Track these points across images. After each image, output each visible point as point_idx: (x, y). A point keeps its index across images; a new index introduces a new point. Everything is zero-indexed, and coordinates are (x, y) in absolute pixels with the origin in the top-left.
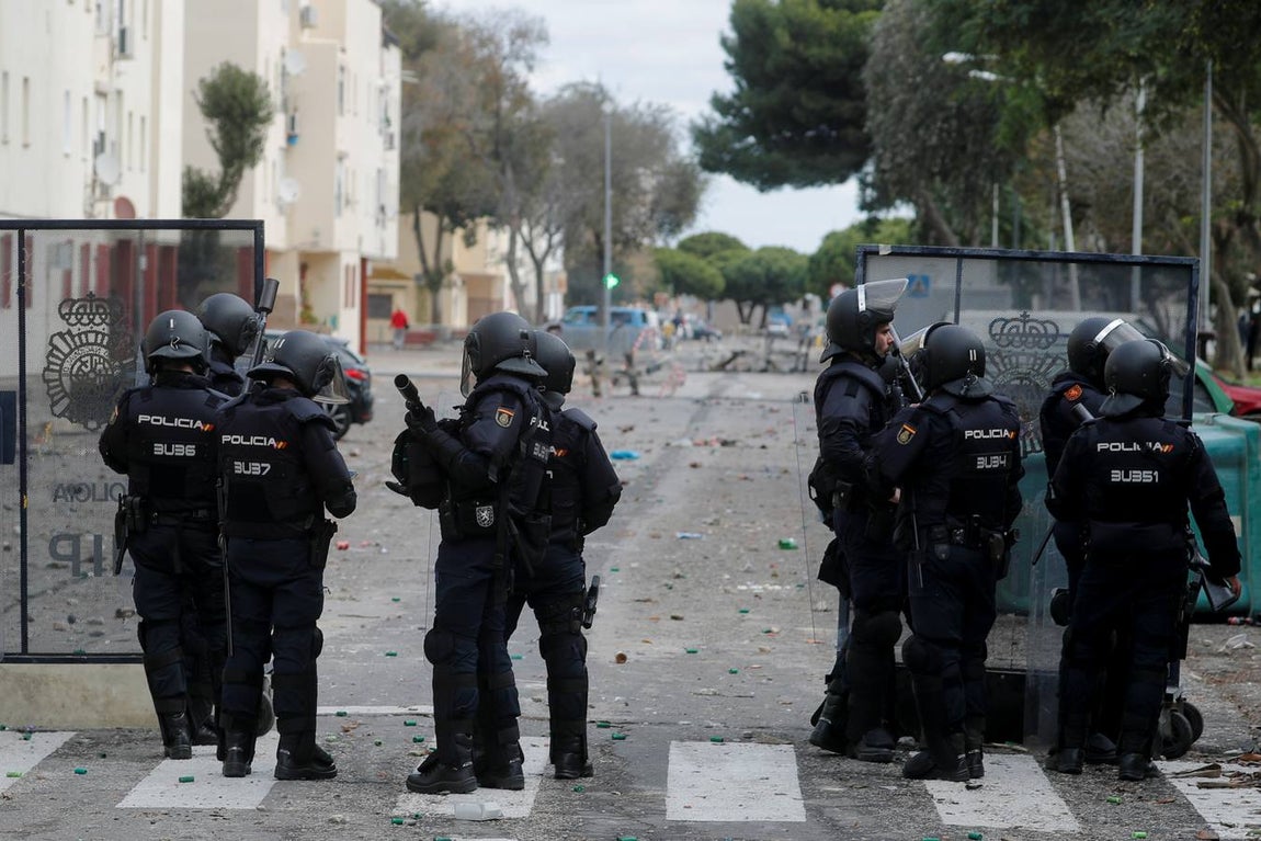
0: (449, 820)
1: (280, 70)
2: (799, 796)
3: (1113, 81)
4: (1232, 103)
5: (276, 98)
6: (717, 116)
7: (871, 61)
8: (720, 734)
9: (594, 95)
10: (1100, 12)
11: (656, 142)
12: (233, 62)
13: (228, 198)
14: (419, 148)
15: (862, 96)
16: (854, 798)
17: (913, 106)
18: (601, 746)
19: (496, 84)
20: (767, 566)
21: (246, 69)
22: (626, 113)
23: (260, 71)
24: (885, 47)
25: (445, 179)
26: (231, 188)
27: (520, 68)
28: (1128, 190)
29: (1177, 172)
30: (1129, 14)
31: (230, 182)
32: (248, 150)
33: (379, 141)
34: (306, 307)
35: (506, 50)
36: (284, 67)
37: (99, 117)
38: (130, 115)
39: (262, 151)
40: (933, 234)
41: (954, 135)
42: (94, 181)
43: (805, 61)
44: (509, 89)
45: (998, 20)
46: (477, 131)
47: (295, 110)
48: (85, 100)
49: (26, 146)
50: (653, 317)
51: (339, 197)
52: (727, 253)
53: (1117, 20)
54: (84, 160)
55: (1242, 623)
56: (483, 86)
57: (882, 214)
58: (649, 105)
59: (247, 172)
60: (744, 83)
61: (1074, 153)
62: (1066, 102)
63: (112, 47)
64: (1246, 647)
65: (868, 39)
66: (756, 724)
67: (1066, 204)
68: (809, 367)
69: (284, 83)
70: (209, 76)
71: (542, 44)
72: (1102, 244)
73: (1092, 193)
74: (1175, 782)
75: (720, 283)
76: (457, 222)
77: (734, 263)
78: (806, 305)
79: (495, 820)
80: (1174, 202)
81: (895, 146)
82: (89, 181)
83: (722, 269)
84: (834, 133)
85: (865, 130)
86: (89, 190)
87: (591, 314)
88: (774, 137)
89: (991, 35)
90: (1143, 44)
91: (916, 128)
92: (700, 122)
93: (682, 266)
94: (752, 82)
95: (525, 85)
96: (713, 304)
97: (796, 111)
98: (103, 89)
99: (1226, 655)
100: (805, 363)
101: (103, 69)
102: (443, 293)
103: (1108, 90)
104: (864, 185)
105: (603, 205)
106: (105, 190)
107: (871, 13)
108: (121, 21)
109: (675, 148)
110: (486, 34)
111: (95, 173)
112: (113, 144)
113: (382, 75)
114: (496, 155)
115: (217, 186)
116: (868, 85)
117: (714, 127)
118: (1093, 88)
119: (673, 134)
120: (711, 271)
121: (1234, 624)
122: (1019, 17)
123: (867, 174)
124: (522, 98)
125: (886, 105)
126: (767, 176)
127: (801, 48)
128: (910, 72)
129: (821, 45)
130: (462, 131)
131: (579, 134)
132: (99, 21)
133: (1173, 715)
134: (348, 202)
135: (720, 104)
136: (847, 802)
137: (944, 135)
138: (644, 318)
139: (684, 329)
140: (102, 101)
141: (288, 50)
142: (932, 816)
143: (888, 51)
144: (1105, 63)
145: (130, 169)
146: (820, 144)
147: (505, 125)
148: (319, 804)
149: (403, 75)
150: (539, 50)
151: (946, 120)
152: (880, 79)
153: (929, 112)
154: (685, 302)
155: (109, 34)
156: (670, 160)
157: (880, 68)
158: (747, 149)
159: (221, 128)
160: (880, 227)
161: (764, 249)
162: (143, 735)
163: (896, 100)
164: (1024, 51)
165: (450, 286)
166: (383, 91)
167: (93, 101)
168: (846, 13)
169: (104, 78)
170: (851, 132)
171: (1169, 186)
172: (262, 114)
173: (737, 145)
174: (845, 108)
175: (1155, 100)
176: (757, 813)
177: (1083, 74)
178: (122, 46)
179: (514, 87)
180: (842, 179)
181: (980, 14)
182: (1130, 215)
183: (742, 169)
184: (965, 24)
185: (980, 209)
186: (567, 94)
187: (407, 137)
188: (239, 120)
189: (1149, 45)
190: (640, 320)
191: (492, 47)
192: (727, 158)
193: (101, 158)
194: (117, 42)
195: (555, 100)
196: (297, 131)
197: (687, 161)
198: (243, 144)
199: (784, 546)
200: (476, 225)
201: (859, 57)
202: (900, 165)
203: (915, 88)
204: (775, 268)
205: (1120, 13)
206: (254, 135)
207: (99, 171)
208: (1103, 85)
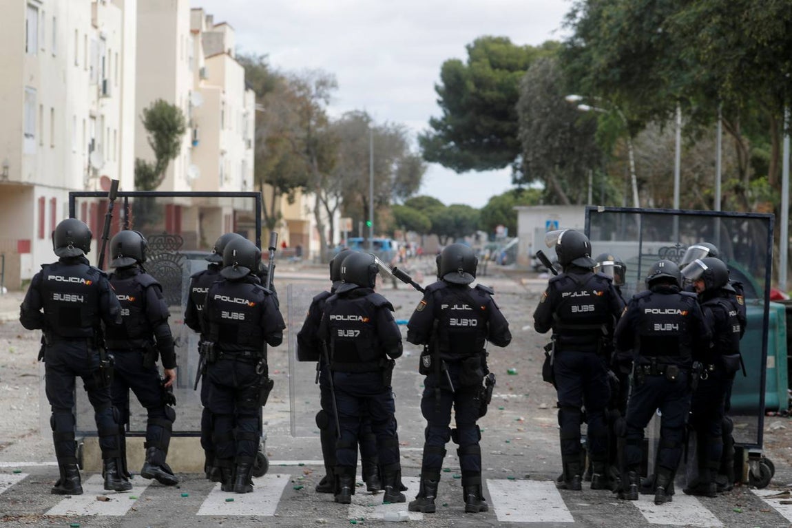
0: (380, 522)
1: (188, 103)
2: (566, 508)
3: (668, 112)
4: (732, 125)
5: (187, 120)
6: (433, 131)
7: (521, 99)
8: (512, 475)
9: (362, 117)
10: (660, 73)
11: (397, 145)
12: (164, 99)
13: (160, 176)
14: (264, 147)
15: (516, 119)
16: (597, 509)
17: (544, 126)
18: (449, 482)
19: (308, 112)
20: (504, 384)
21: (170, 103)
22: (381, 129)
23: (178, 104)
24: (529, 92)
25: (278, 166)
26: (161, 171)
27: (321, 102)
28: (670, 174)
29: (698, 163)
30: (676, 75)
31: (162, 166)
32: (171, 149)
33: (243, 144)
34: (203, 238)
35: (314, 92)
36: (190, 102)
37: (92, 131)
38: (108, 129)
39: (179, 149)
40: (555, 197)
41: (568, 141)
42: (89, 167)
43: (483, 99)
44: (315, 115)
45: (602, 77)
46: (297, 138)
47: (197, 126)
48: (84, 121)
49: (52, 147)
50: (395, 244)
51: (221, 176)
52: (433, 208)
53: (670, 78)
54: (84, 155)
55: (775, 415)
56: (300, 113)
57: (525, 187)
58: (393, 124)
59: (171, 161)
60: (448, 112)
61: (641, 152)
62: (641, 124)
63: (99, 90)
64: (781, 428)
65: (519, 87)
66: (529, 470)
67: (634, 182)
68: (488, 273)
69: (190, 111)
70: (149, 107)
71: (334, 89)
72: (651, 203)
73: (650, 175)
74: (766, 501)
75: (429, 225)
76: (284, 190)
77: (437, 213)
78: (478, 237)
79: (406, 521)
80: (697, 180)
81: (535, 147)
82: (86, 167)
83: (430, 217)
84: (499, 140)
85: (518, 138)
86: (86, 172)
87: (360, 243)
88: (465, 142)
89: (598, 86)
90: (684, 91)
91: (547, 137)
92: (423, 134)
93: (407, 215)
94: (453, 111)
95: (324, 112)
96: (425, 237)
97: (478, 128)
98: (94, 114)
99: (771, 433)
100: (485, 270)
101: (93, 103)
102: (276, 230)
103: (664, 117)
104: (515, 169)
105: (368, 180)
106: (95, 171)
107: (521, 72)
108: (103, 76)
109: (408, 148)
110: (302, 83)
111: (90, 162)
112: (99, 146)
113: (244, 106)
114: (308, 152)
115: (154, 170)
116: (520, 114)
117: (431, 136)
118: (656, 116)
119: (407, 141)
120: (424, 218)
121: (771, 416)
122: (614, 76)
123: (517, 164)
124: (322, 120)
125: (529, 124)
126: (461, 165)
127: (481, 92)
128: (544, 106)
129: (492, 90)
130: (288, 138)
131: (354, 140)
132: (91, 76)
133: (760, 465)
134: (226, 179)
135: (434, 123)
136: (593, 511)
137: (563, 141)
138: (390, 244)
139: (411, 251)
140: (93, 121)
141: (193, 93)
142: (643, 519)
143: (531, 94)
144: (663, 102)
145: (108, 159)
146: (492, 146)
147: (313, 135)
148: (307, 513)
149: (256, 107)
150: (333, 93)
151: (563, 133)
152: (526, 110)
153: (553, 129)
154: (411, 236)
155: (97, 83)
156: (405, 155)
157: (526, 103)
158: (450, 149)
159: (157, 137)
160: (523, 193)
161: (453, 206)
162: (195, 476)
163: (535, 122)
164: (617, 95)
165: (280, 226)
166: (245, 115)
167: (88, 120)
168: (506, 72)
169: (94, 108)
170: (509, 140)
171: (694, 171)
172: (179, 129)
173: (444, 147)
174: (506, 126)
175: (691, 123)
176: (547, 518)
177: (650, 108)
178: (104, 90)
179: (318, 113)
180: (503, 166)
181: (592, 74)
182: (672, 187)
183: (448, 160)
184: (584, 79)
185: (582, 183)
186: (347, 118)
187: (258, 141)
188: (167, 132)
189: (687, 91)
190: (387, 245)
191: (306, 91)
192: (439, 154)
193: (93, 154)
194: (101, 87)
195: (340, 121)
196: (198, 138)
197: (415, 155)
198: (169, 146)
199: (510, 373)
200: (294, 192)
201: (513, 98)
202: (537, 159)
203: (546, 115)
204: (460, 216)
205: (671, 73)
206: (175, 140)
207: (92, 161)
208: (662, 114)
